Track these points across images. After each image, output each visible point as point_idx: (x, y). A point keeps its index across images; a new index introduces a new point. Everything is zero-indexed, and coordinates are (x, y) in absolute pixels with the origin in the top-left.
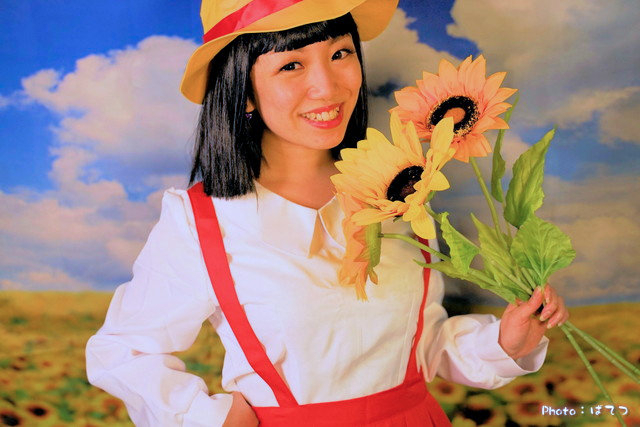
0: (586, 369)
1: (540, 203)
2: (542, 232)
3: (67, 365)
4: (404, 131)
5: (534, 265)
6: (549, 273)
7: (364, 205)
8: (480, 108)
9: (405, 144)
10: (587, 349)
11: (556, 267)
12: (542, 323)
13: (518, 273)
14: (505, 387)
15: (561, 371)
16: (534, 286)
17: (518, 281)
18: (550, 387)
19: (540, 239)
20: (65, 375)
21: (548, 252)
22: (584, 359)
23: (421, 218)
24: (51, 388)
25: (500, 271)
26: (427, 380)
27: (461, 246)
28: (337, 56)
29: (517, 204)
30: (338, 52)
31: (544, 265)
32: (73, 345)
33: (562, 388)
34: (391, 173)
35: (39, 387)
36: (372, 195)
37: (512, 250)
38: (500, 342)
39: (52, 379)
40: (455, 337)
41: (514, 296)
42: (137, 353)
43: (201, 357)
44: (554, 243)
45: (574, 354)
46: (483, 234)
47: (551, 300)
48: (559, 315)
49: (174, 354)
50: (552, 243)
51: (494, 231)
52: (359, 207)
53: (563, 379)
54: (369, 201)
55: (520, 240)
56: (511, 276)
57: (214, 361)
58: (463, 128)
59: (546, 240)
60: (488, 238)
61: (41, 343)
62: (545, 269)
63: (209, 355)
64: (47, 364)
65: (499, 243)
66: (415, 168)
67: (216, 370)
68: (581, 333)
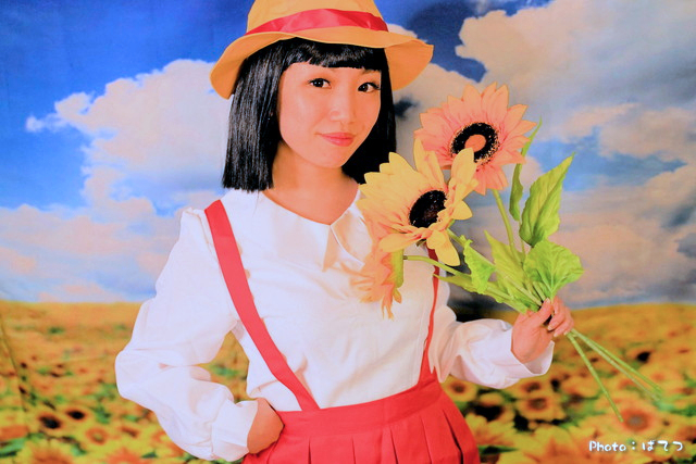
0: (586, 368)
1: (555, 228)
2: (554, 253)
3: (102, 371)
4: (427, 158)
5: (544, 279)
6: (559, 287)
7: (389, 229)
8: (499, 138)
9: (427, 171)
10: (587, 349)
11: (566, 282)
12: (549, 332)
13: (529, 286)
14: (514, 386)
15: (566, 369)
16: (543, 298)
17: (529, 293)
18: (555, 384)
19: (552, 259)
20: (100, 381)
21: (558, 269)
22: (584, 358)
23: (445, 246)
24: (87, 393)
25: (512, 285)
26: (441, 381)
27: (479, 266)
28: (363, 88)
29: (533, 225)
30: (365, 85)
31: (555, 281)
32: (107, 353)
33: (566, 385)
34: (413, 197)
35: (77, 392)
36: (398, 221)
37: (525, 267)
38: (512, 350)
39: (89, 384)
40: (468, 342)
41: (526, 308)
42: (163, 366)
43: (228, 362)
44: (564, 261)
45: (576, 353)
46: (497, 250)
47: (559, 310)
48: (566, 324)
49: (200, 365)
50: (562, 262)
51: (508, 247)
52: (385, 232)
53: (567, 377)
54: (394, 226)
55: (532, 258)
56: (523, 290)
57: (240, 367)
58: (483, 157)
59: (557, 259)
60: (502, 254)
61: (78, 351)
62: (555, 283)
63: (235, 361)
64: (83, 371)
65: (513, 259)
66: (435, 192)
67: (242, 374)
68: (584, 338)
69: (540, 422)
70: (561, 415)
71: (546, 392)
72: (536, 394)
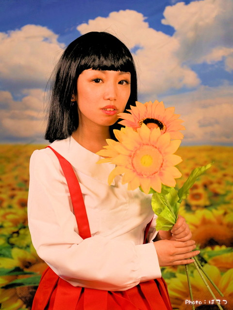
18: (205, 186)
28: (120, 83)
30: (122, 81)
33: (210, 187)
53: (211, 183)
69: (198, 206)
70: (208, 203)
71: (201, 190)
72: (195, 191)
